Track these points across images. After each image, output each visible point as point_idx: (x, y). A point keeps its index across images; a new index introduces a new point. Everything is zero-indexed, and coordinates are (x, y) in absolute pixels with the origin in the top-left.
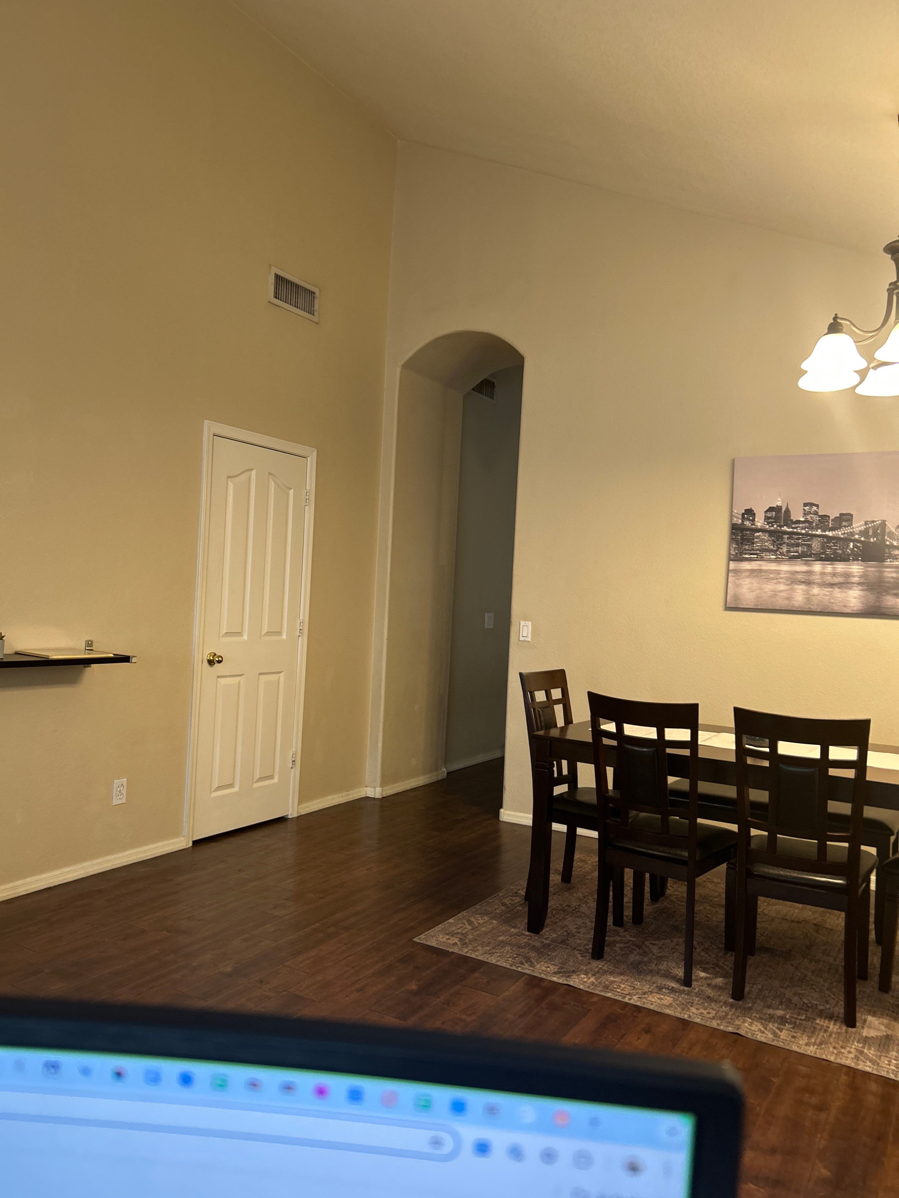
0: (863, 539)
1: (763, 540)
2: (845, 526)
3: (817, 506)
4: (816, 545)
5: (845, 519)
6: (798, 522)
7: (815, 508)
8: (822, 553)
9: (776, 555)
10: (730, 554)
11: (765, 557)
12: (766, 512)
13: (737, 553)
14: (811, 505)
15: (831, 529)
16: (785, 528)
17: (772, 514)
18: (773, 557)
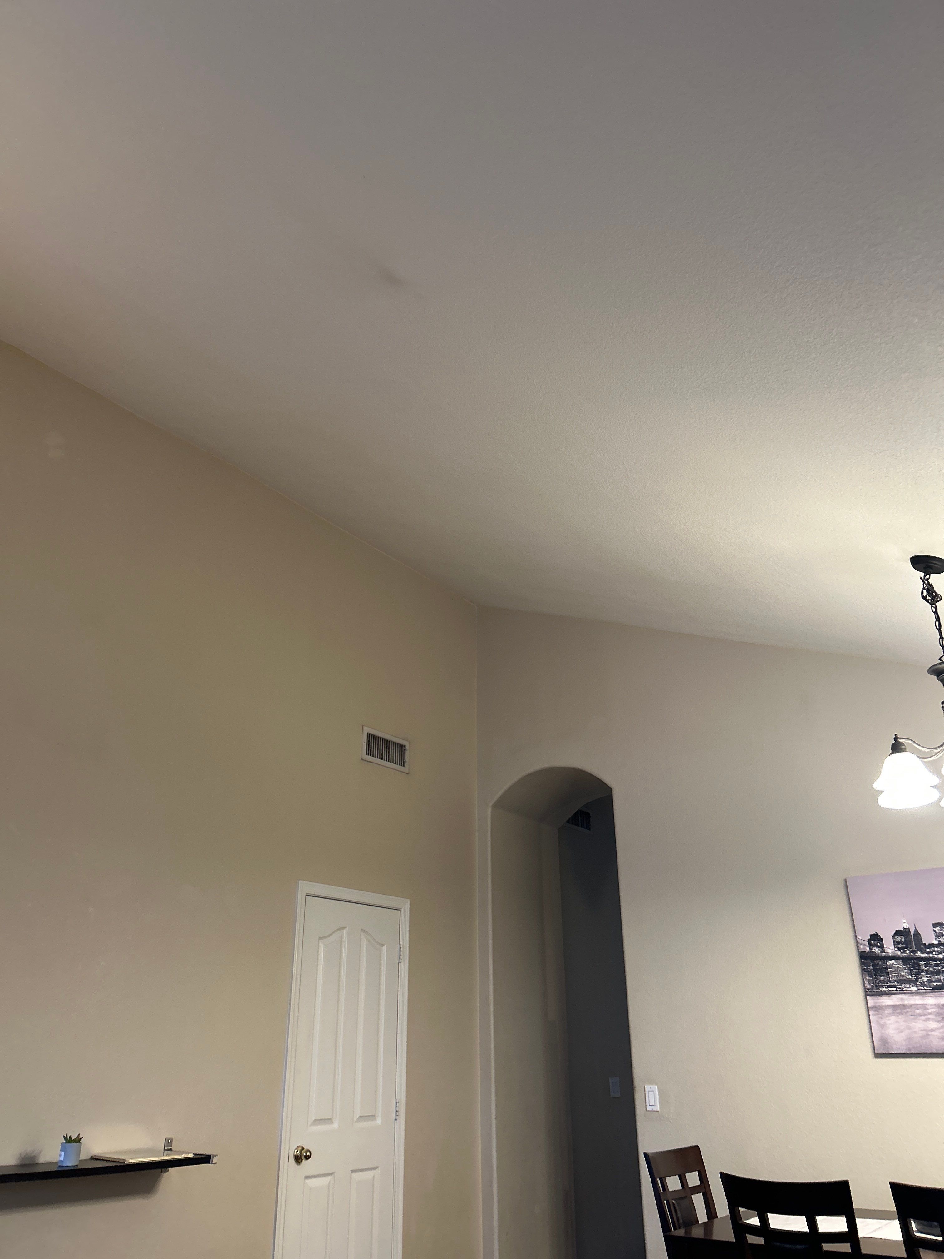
1: (898, 970)
6: (932, 945)
11: (905, 989)
12: (893, 936)
13: (872, 987)
16: (919, 954)
17: (901, 938)
18: (914, 988)
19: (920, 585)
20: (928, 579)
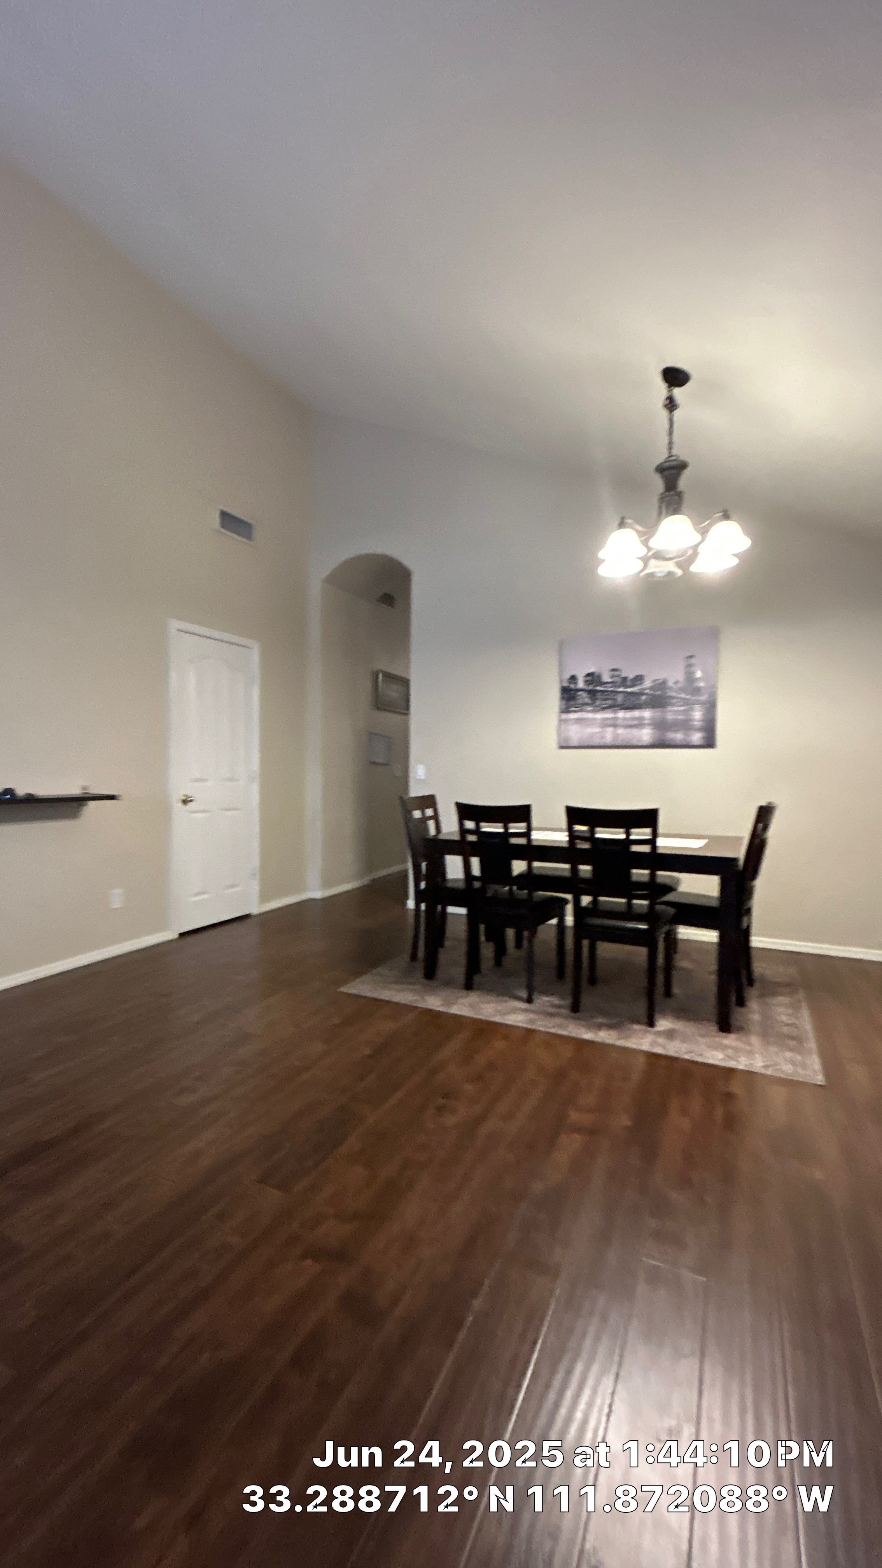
0: (652, 692)
1: (584, 697)
2: (641, 684)
3: (620, 671)
4: (619, 699)
5: (639, 679)
6: (607, 683)
7: (616, 673)
8: (624, 704)
9: (593, 707)
10: (561, 709)
11: (585, 709)
12: (584, 677)
13: (566, 707)
14: (616, 670)
15: (631, 687)
17: (588, 678)
18: (590, 709)
19: (663, 395)
20: (671, 389)
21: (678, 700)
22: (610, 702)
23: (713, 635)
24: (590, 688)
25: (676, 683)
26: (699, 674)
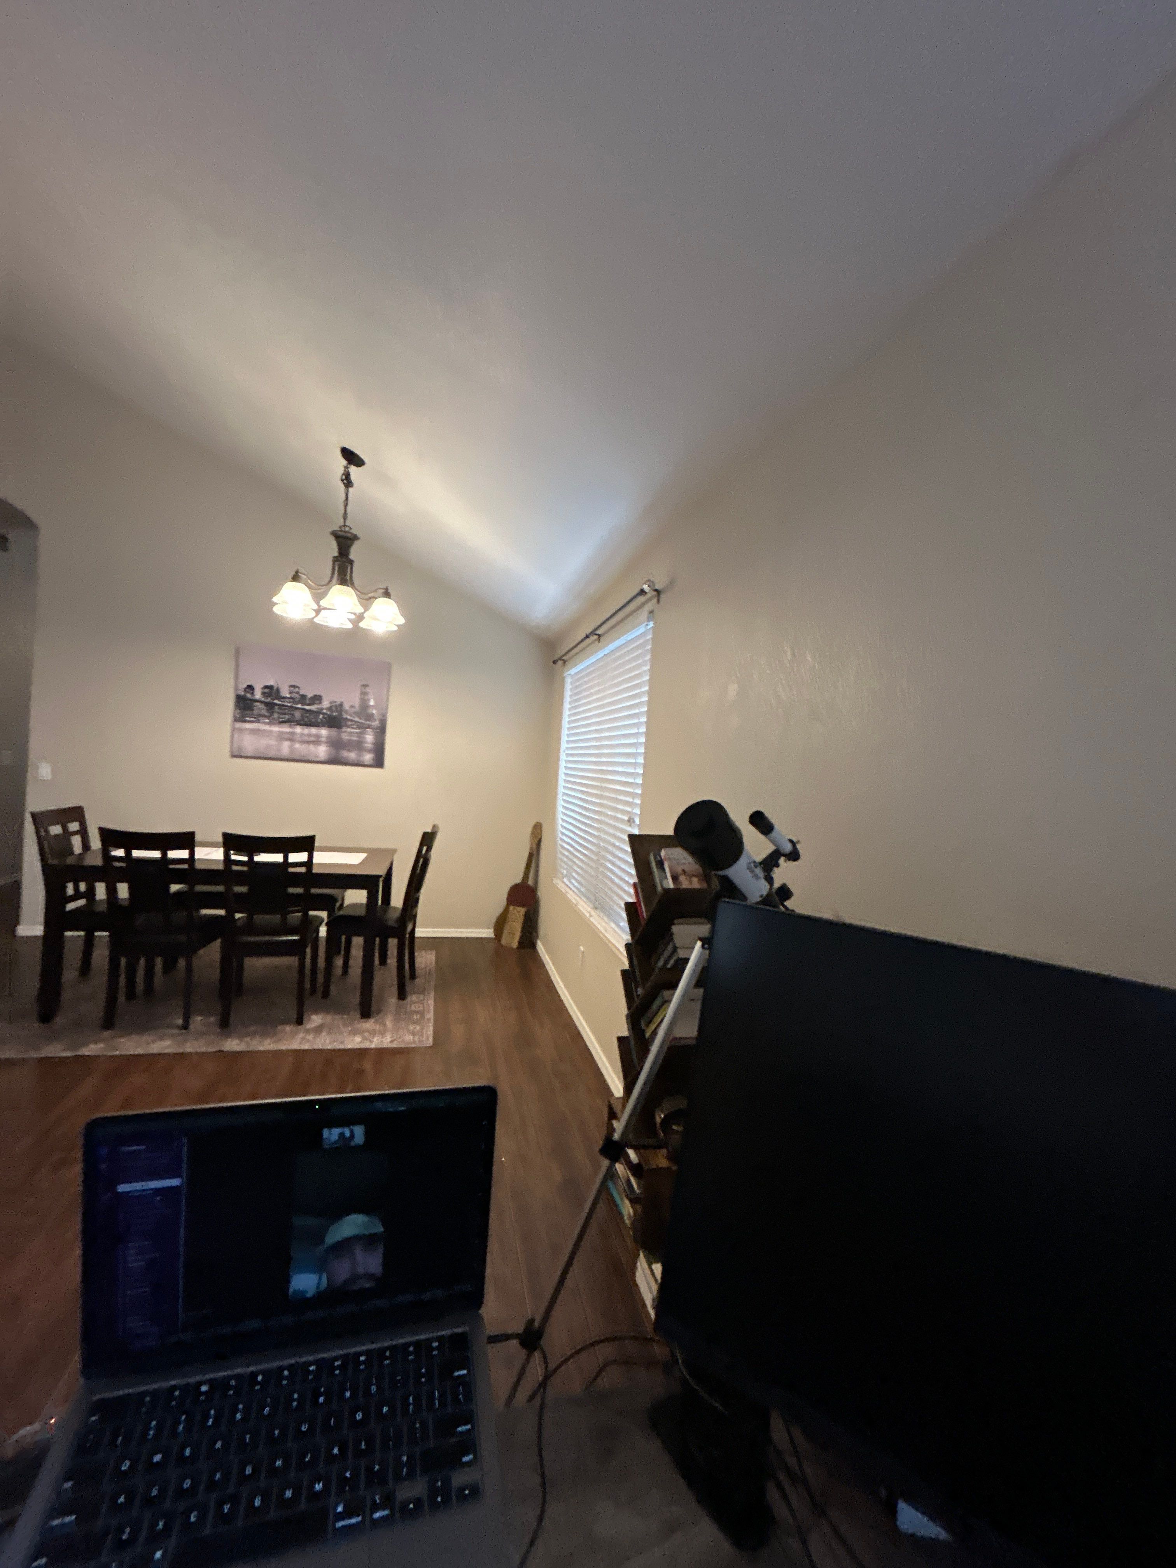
0: (329, 713)
1: (260, 708)
2: (317, 704)
3: (298, 688)
4: (298, 715)
5: (317, 699)
6: (285, 698)
7: (297, 690)
8: (301, 720)
9: (268, 719)
10: (235, 716)
11: (261, 720)
12: (262, 689)
13: (240, 716)
14: (294, 686)
15: (309, 705)
16: (276, 701)
17: (267, 690)
18: (267, 721)
19: (341, 470)
20: (348, 468)
21: (353, 723)
22: (287, 717)
23: (384, 670)
24: (269, 700)
25: (352, 707)
26: (372, 703)
